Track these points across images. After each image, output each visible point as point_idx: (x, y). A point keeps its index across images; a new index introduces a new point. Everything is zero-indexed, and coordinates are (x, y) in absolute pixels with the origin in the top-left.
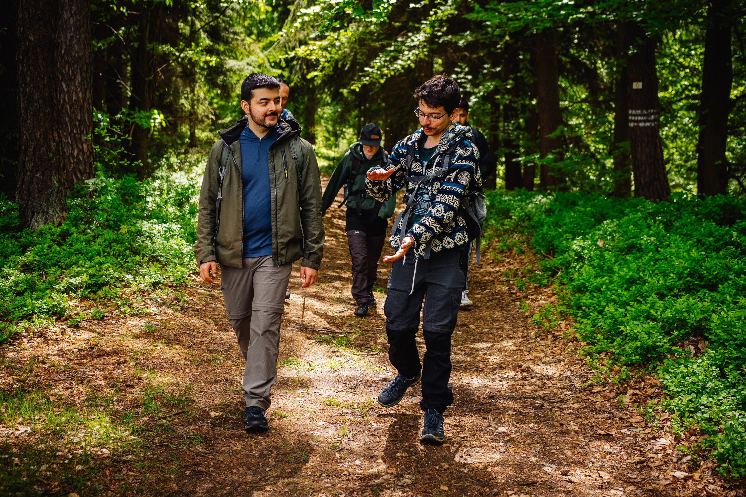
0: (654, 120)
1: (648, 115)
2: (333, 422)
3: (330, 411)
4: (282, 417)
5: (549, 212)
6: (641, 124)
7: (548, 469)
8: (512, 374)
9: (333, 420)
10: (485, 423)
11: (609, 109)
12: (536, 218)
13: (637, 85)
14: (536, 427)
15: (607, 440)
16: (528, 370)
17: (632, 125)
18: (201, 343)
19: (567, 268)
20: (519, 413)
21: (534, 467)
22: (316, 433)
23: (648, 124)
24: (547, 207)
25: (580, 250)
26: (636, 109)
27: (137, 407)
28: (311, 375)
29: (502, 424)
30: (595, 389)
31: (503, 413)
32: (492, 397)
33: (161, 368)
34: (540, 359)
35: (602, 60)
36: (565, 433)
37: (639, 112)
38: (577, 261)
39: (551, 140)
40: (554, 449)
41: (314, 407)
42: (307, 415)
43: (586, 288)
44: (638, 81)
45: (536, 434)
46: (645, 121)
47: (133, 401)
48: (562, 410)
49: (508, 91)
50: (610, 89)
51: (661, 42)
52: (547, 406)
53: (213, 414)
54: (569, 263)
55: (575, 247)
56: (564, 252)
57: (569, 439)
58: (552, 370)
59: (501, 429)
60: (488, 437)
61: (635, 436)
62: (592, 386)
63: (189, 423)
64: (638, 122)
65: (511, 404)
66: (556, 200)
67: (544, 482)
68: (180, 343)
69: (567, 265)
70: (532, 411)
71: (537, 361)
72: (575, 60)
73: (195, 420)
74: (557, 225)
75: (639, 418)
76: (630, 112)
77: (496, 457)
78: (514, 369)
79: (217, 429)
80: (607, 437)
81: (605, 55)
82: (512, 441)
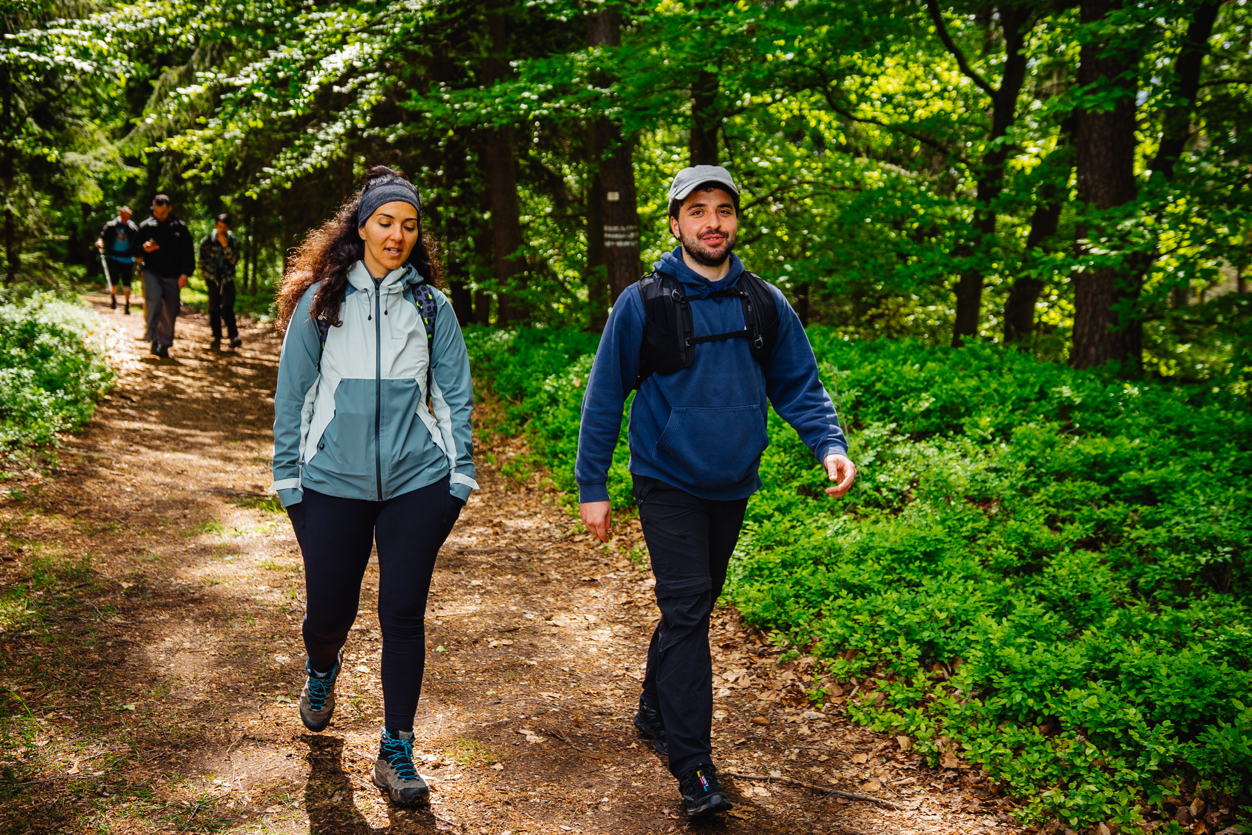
0: (634, 239)
1: (627, 232)
2: (276, 585)
3: (270, 575)
4: (212, 584)
5: (513, 350)
6: (619, 244)
7: (530, 616)
8: (482, 529)
9: (277, 584)
10: (456, 577)
11: (580, 225)
12: (498, 358)
13: (613, 196)
14: (514, 578)
15: (591, 586)
16: (500, 524)
17: (608, 244)
18: (88, 511)
19: (539, 413)
20: (494, 566)
21: (514, 615)
22: (258, 598)
23: (627, 243)
24: (511, 344)
25: (552, 390)
26: (612, 225)
27: (26, 580)
28: (238, 541)
29: (476, 578)
30: (577, 539)
31: (476, 567)
32: (461, 553)
33: (44, 539)
34: (513, 513)
35: (569, 164)
36: (547, 582)
37: (616, 228)
38: (550, 404)
39: (510, 264)
40: (535, 597)
41: (250, 572)
42: (244, 580)
43: (563, 432)
44: (613, 190)
45: (513, 585)
46: (624, 240)
47: (19, 575)
48: (541, 560)
49: (454, 202)
50: (580, 202)
51: (639, 144)
52: (524, 557)
53: (125, 585)
54: (541, 407)
55: (548, 388)
56: (533, 395)
57: (550, 587)
58: (526, 524)
59: (475, 582)
60: (461, 591)
61: (622, 579)
62: (573, 535)
63: (97, 595)
64: (615, 240)
65: (484, 558)
66: (520, 336)
67: (527, 628)
68: (61, 511)
69: (539, 409)
70: (508, 564)
71: (509, 515)
72: (535, 164)
73: (104, 593)
74: (524, 365)
75: (626, 562)
76: (606, 228)
77: (472, 608)
78: (484, 524)
79: (134, 599)
80: (592, 583)
81: (574, 157)
82: (488, 592)
